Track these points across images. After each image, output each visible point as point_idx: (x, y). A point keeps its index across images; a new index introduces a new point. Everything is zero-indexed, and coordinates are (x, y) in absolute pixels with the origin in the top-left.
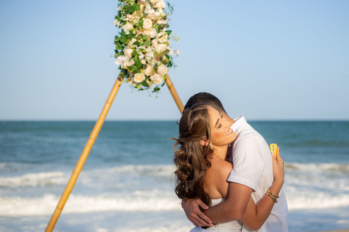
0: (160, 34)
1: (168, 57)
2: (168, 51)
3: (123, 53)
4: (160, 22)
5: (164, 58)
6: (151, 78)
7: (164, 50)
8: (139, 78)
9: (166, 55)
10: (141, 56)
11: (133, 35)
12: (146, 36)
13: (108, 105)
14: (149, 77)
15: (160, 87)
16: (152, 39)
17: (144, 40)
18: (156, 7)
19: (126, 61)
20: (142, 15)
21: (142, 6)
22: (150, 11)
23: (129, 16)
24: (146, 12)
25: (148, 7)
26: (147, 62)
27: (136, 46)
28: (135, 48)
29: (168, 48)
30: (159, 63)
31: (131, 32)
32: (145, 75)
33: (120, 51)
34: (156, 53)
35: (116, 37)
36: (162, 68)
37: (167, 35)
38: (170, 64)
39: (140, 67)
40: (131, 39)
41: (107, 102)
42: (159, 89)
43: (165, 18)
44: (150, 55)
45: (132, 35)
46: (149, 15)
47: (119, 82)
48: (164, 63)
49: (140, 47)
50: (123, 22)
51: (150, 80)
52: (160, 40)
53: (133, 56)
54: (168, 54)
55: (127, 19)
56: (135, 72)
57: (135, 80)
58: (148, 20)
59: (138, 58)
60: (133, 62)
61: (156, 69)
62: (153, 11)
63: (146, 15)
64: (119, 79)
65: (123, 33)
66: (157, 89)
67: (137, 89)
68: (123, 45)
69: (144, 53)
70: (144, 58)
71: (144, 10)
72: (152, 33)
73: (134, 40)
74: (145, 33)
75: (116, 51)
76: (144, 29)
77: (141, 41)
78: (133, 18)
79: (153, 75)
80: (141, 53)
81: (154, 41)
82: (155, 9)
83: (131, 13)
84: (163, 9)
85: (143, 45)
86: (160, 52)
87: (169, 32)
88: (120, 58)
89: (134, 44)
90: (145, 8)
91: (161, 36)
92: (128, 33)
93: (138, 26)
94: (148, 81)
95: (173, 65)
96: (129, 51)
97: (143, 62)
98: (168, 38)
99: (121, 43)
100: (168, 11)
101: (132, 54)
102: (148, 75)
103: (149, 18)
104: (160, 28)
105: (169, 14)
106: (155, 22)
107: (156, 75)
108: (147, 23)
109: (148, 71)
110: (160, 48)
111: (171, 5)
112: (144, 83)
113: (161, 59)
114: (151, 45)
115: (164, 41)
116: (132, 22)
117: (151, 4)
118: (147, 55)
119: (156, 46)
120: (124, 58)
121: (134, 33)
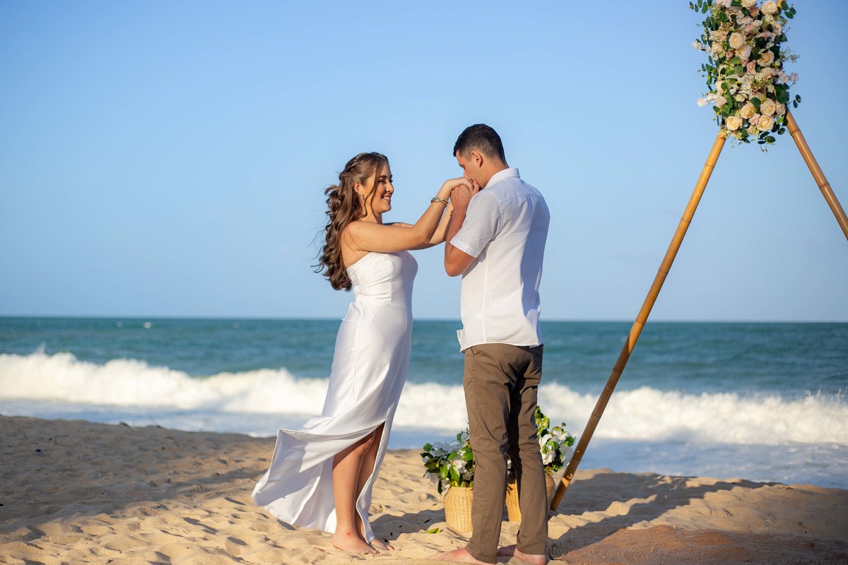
2: (777, 77)
3: (715, 90)
5: (771, 89)
6: (751, 121)
7: (770, 77)
8: (734, 122)
9: (773, 84)
10: (734, 91)
13: (708, 169)
14: (747, 120)
17: (736, 66)
19: (718, 99)
20: (731, 27)
22: (743, 21)
23: (715, 34)
25: (740, 14)
26: (744, 99)
27: (725, 75)
28: (724, 80)
29: (779, 73)
30: (761, 96)
34: (755, 83)
35: (704, 66)
36: (769, 105)
37: (771, 53)
39: (733, 107)
44: (747, 88)
46: (742, 28)
48: (769, 96)
49: (730, 77)
52: (760, 62)
54: (779, 82)
56: (728, 114)
58: (736, 34)
59: (730, 94)
60: (722, 100)
61: (757, 106)
62: (748, 20)
63: (737, 26)
66: (765, 138)
69: (739, 85)
70: (738, 92)
72: (745, 53)
76: (735, 50)
78: (719, 34)
79: (753, 116)
80: (734, 85)
81: (750, 66)
83: (717, 28)
84: (772, 15)
85: (733, 72)
86: (762, 80)
87: (776, 50)
88: (710, 96)
90: (734, 17)
91: (761, 56)
94: (746, 127)
97: (739, 98)
98: (777, 58)
101: (722, 87)
102: (745, 117)
103: (740, 32)
104: (761, 43)
106: (750, 36)
107: (758, 116)
108: (736, 40)
109: (745, 111)
110: (762, 75)
113: (762, 91)
114: (745, 69)
115: (769, 63)
116: (718, 42)
117: (744, 9)
118: (743, 87)
119: (754, 72)
120: (715, 97)
121: (722, 56)
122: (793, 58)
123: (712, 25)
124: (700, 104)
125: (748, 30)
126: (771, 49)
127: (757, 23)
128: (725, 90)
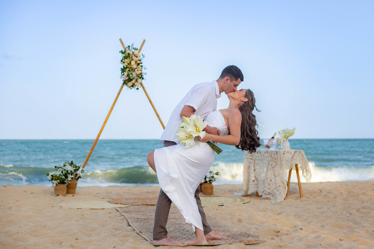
0: (138, 67)
1: (142, 76)
2: (142, 73)
4: (138, 62)
5: (140, 76)
6: (135, 84)
7: (140, 73)
8: (130, 84)
10: (131, 76)
12: (133, 68)
16: (135, 69)
17: (132, 69)
18: (137, 56)
19: (125, 78)
20: (131, 59)
21: (131, 56)
22: (134, 58)
23: (126, 60)
24: (133, 58)
25: (133, 56)
27: (128, 71)
28: (128, 73)
30: (138, 78)
33: (123, 73)
34: (137, 74)
35: (121, 68)
36: (139, 80)
37: (141, 67)
38: (143, 79)
39: (130, 80)
43: (140, 60)
44: (134, 75)
45: (127, 68)
46: (134, 60)
48: (140, 78)
50: (124, 62)
51: (134, 85)
52: (139, 69)
54: (142, 74)
56: (128, 82)
57: (128, 84)
59: (129, 76)
60: (127, 78)
61: (137, 81)
63: (132, 60)
64: (123, 85)
65: (124, 66)
66: (138, 89)
67: (130, 88)
69: (132, 74)
70: (132, 76)
72: (135, 66)
73: (128, 69)
74: (132, 66)
75: (121, 74)
80: (131, 74)
82: (137, 57)
85: (131, 71)
87: (142, 66)
90: (132, 57)
91: (138, 68)
93: (130, 64)
94: (134, 86)
95: (144, 79)
96: (126, 73)
97: (132, 78)
99: (123, 71)
102: (133, 83)
104: (138, 64)
105: (142, 59)
106: (136, 62)
107: (137, 83)
108: (133, 63)
109: (134, 81)
110: (138, 72)
111: (143, 55)
112: (132, 86)
114: (135, 71)
115: (140, 69)
116: (127, 62)
117: (135, 55)
121: (128, 66)
122: (145, 69)
123: (125, 58)
125: (135, 60)
127: (137, 59)
128: (128, 75)
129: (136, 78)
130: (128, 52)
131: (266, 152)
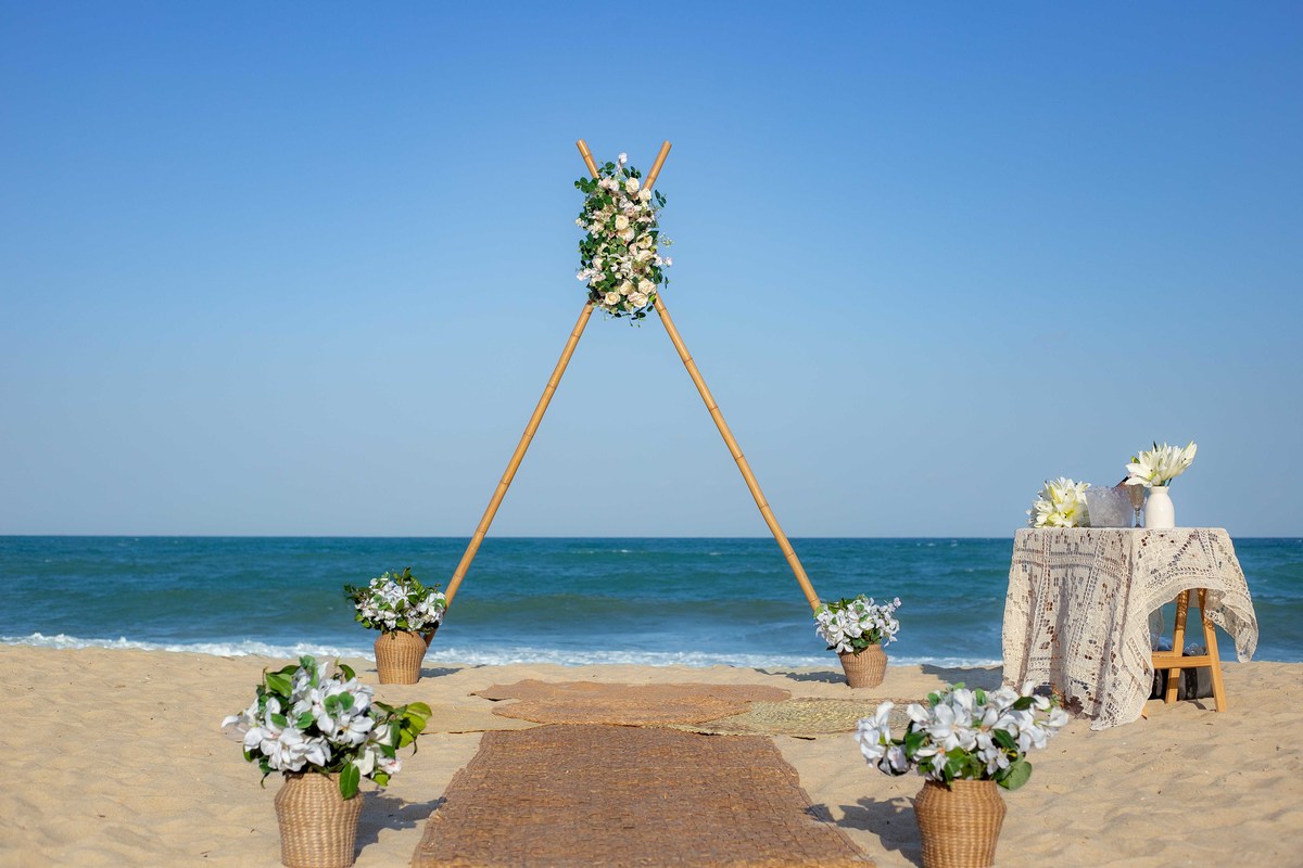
0: (640, 237)
1: (654, 268)
2: (654, 259)
3: (591, 266)
4: (641, 220)
5: (648, 269)
6: (629, 298)
7: (648, 259)
8: (612, 298)
9: (651, 266)
10: (614, 269)
11: (604, 240)
12: (621, 239)
13: (574, 339)
14: (626, 296)
15: (644, 311)
16: (630, 243)
17: (618, 246)
18: (637, 199)
19: (595, 275)
20: (615, 210)
21: (614, 199)
22: (627, 205)
23: (598, 213)
24: (621, 206)
25: (624, 199)
26: (623, 277)
27: (607, 254)
28: (606, 257)
29: (655, 256)
30: (640, 277)
31: (600, 234)
32: (621, 295)
33: (588, 262)
34: (635, 264)
35: (581, 242)
36: (646, 284)
37: (652, 238)
39: (614, 284)
40: (600, 245)
41: (572, 335)
42: (643, 315)
43: (648, 214)
44: (627, 266)
45: (602, 239)
46: (625, 211)
47: (589, 307)
48: (647, 276)
49: (612, 256)
50: (591, 222)
51: (628, 301)
52: (642, 245)
53: (604, 269)
54: (654, 265)
55: (594, 217)
56: (606, 290)
57: (607, 301)
58: (622, 217)
59: (610, 271)
60: (603, 276)
61: (636, 282)
62: (631, 204)
63: (620, 211)
64: (589, 303)
65: (589, 236)
66: (640, 314)
67: (611, 315)
68: (592, 254)
69: (619, 264)
70: (619, 270)
71: (618, 204)
72: (629, 235)
73: (604, 245)
74: (620, 235)
75: (583, 263)
76: (618, 231)
77: (612, 247)
78: (602, 215)
79: (631, 293)
80: (614, 264)
81: (632, 247)
82: (636, 202)
83: (600, 209)
84: (648, 202)
85: (615, 252)
86: (641, 261)
87: (654, 234)
88: (587, 271)
89: (604, 250)
90: (618, 200)
91: (641, 240)
92: (596, 236)
93: (610, 226)
94: (625, 303)
95: (664, 280)
96: (598, 262)
97: (618, 276)
98: (654, 242)
99: (589, 251)
100: (656, 203)
101: (602, 264)
102: (624, 294)
103: (625, 215)
104: (641, 228)
105: (656, 208)
106: (633, 219)
107: (636, 294)
108: (622, 222)
109: (624, 288)
110: (642, 256)
111: (662, 195)
112: (619, 306)
113: (642, 271)
114: (628, 250)
115: (648, 247)
116: (601, 221)
117: (628, 196)
118: (622, 266)
119: (635, 253)
120: (593, 272)
121: (604, 235)
123: (595, 205)
124: (581, 279)
125: (631, 214)
126: (651, 233)
127: (638, 208)
128: (605, 266)
129: (631, 275)
130: (605, 183)
131: (1085, 535)
